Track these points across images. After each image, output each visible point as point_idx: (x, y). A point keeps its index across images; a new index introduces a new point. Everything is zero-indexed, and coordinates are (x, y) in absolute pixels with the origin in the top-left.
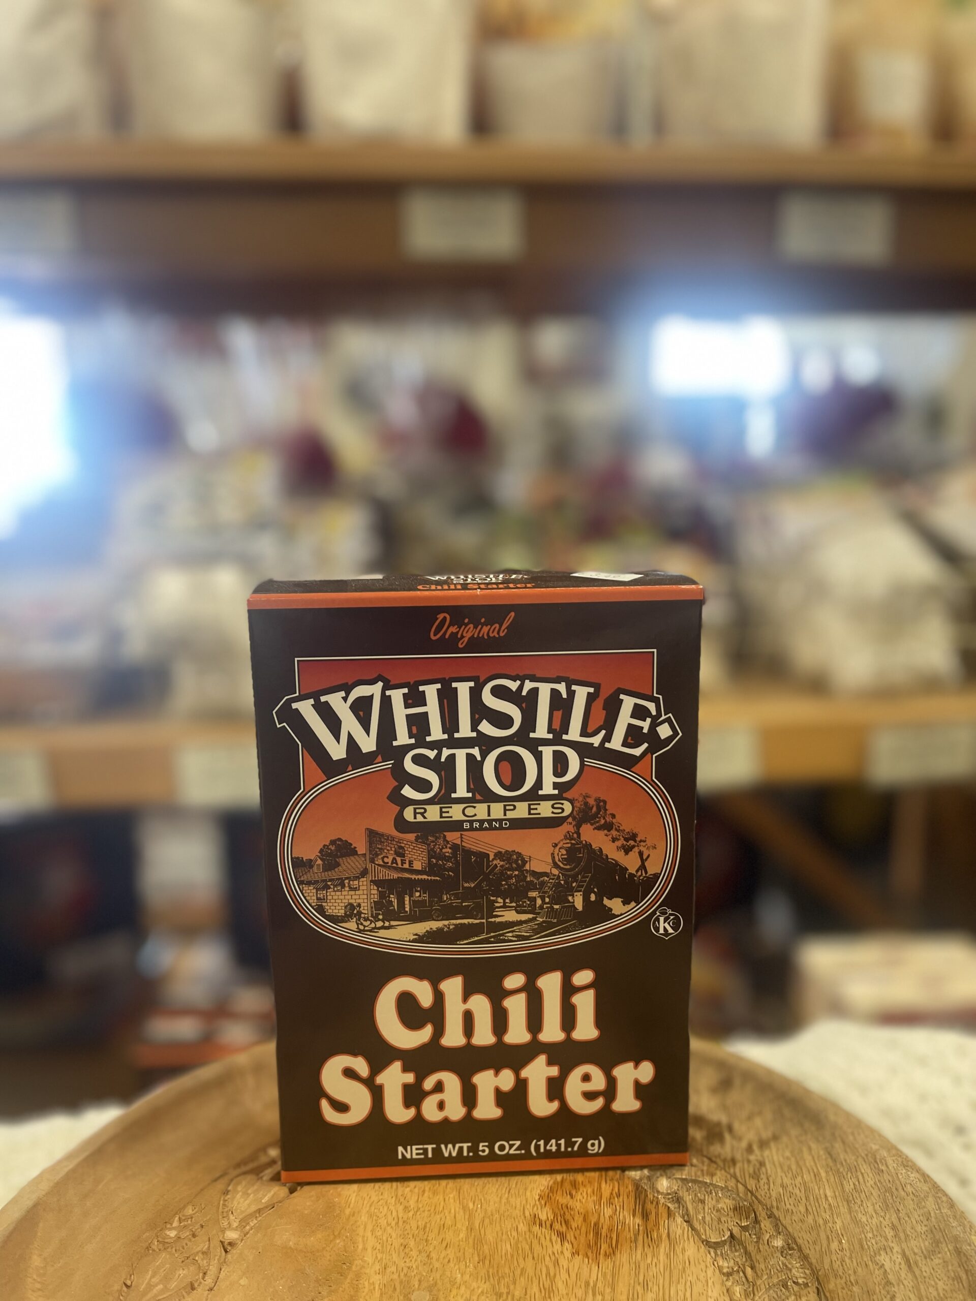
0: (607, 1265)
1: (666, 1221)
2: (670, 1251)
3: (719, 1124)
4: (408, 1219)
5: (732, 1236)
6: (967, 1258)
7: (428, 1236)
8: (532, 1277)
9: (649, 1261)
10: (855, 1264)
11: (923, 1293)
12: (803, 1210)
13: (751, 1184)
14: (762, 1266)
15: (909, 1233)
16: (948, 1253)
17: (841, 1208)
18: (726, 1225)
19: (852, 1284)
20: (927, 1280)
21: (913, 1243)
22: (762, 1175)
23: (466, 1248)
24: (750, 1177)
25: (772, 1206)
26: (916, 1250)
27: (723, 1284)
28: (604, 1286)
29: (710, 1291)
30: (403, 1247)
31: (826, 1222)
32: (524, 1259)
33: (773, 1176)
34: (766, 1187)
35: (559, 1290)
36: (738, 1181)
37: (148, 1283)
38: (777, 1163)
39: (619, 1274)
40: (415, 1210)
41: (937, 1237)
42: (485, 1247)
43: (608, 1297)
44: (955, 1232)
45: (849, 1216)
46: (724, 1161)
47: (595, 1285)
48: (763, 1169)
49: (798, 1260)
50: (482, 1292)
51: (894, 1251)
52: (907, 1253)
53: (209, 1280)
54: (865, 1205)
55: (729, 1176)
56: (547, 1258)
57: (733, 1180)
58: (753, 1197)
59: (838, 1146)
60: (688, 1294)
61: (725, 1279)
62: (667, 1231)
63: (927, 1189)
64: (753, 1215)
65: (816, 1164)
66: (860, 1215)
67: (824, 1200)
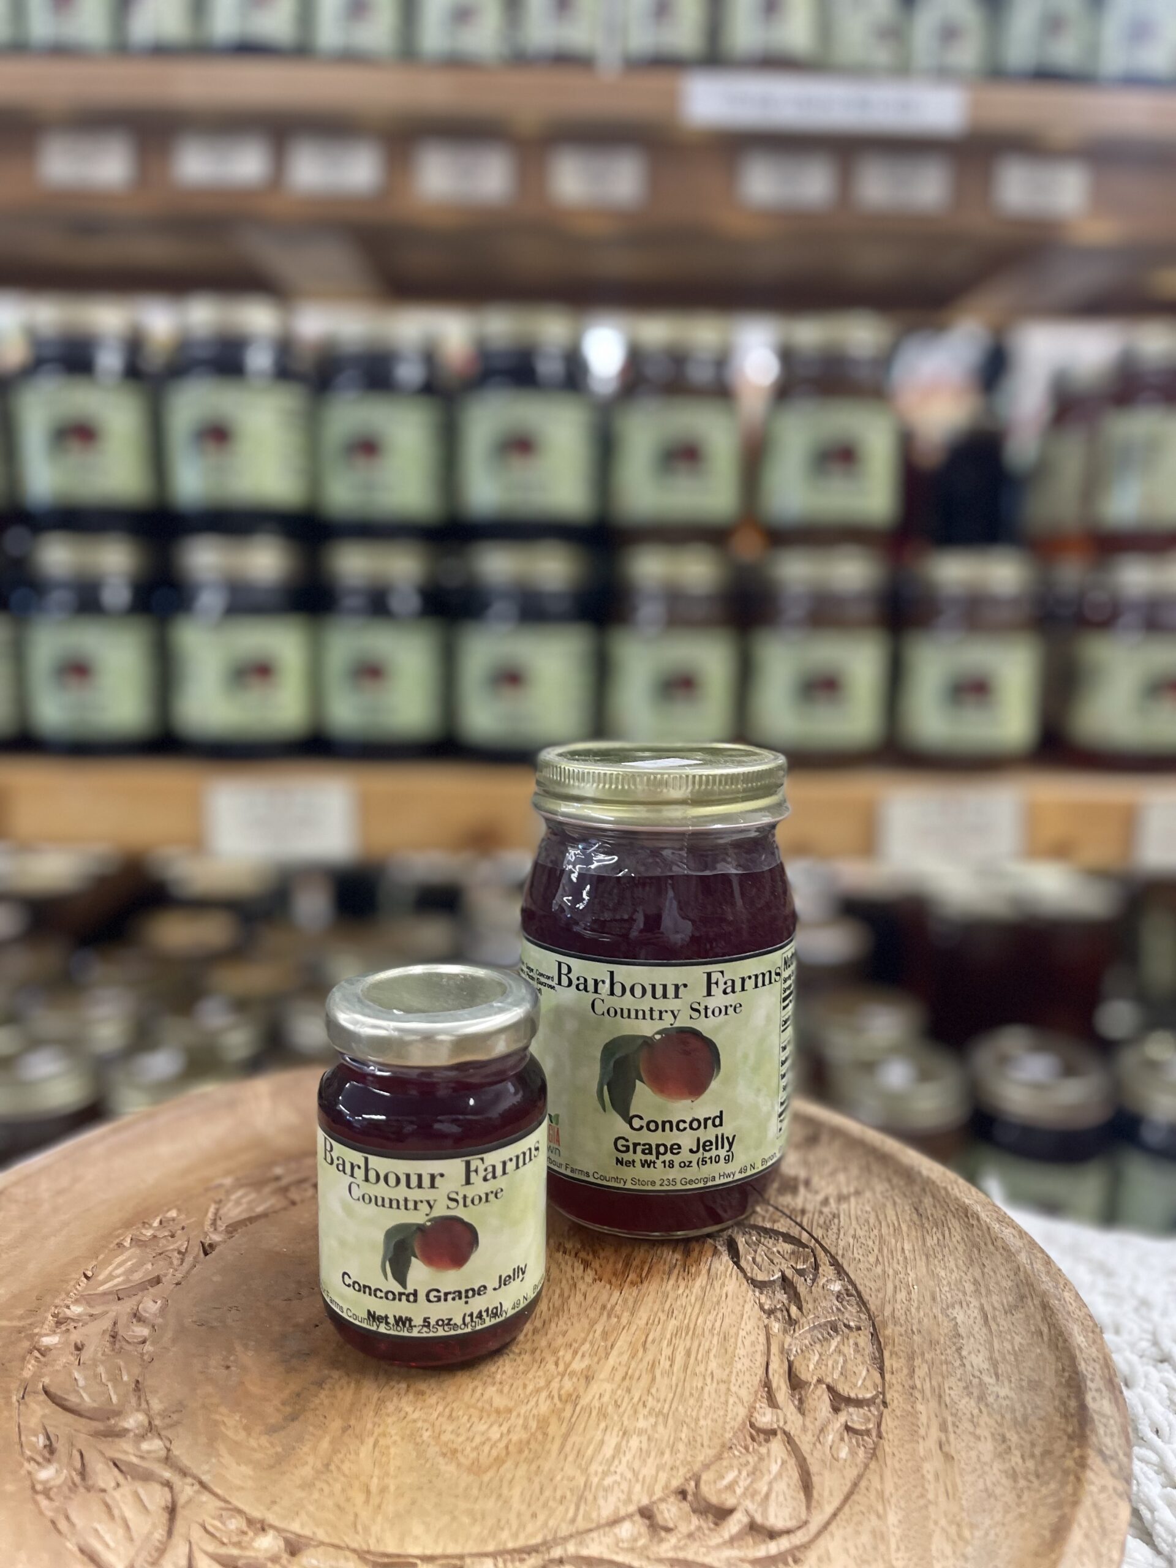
0: (630, 1293)
1: (710, 1259)
2: (707, 1285)
3: (795, 1179)
5: (784, 1278)
6: (1053, 1312)
9: (680, 1291)
10: (922, 1314)
11: (996, 1346)
12: (872, 1259)
13: (818, 1233)
14: (810, 1306)
15: (991, 1288)
16: (1033, 1308)
17: (918, 1261)
18: (778, 1266)
19: (913, 1332)
20: (1003, 1334)
21: (995, 1298)
22: (833, 1226)
24: (819, 1225)
25: (837, 1254)
26: (996, 1305)
27: (759, 1319)
28: (623, 1311)
29: (743, 1323)
31: (896, 1273)
33: (846, 1228)
34: (835, 1236)
36: (804, 1229)
37: (110, 1274)
38: (853, 1217)
39: (641, 1302)
41: (1022, 1291)
43: (624, 1321)
44: (1044, 1287)
45: (924, 1270)
46: (793, 1210)
47: (612, 1308)
48: (836, 1221)
49: (855, 1306)
51: (972, 1305)
52: (987, 1307)
53: (179, 1276)
54: (946, 1259)
55: (793, 1224)
56: (564, 1282)
57: (798, 1228)
58: (817, 1245)
59: (928, 1201)
60: (718, 1324)
61: (765, 1316)
62: (707, 1267)
63: (1021, 1245)
64: (813, 1260)
65: (898, 1218)
66: (938, 1269)
67: (899, 1254)
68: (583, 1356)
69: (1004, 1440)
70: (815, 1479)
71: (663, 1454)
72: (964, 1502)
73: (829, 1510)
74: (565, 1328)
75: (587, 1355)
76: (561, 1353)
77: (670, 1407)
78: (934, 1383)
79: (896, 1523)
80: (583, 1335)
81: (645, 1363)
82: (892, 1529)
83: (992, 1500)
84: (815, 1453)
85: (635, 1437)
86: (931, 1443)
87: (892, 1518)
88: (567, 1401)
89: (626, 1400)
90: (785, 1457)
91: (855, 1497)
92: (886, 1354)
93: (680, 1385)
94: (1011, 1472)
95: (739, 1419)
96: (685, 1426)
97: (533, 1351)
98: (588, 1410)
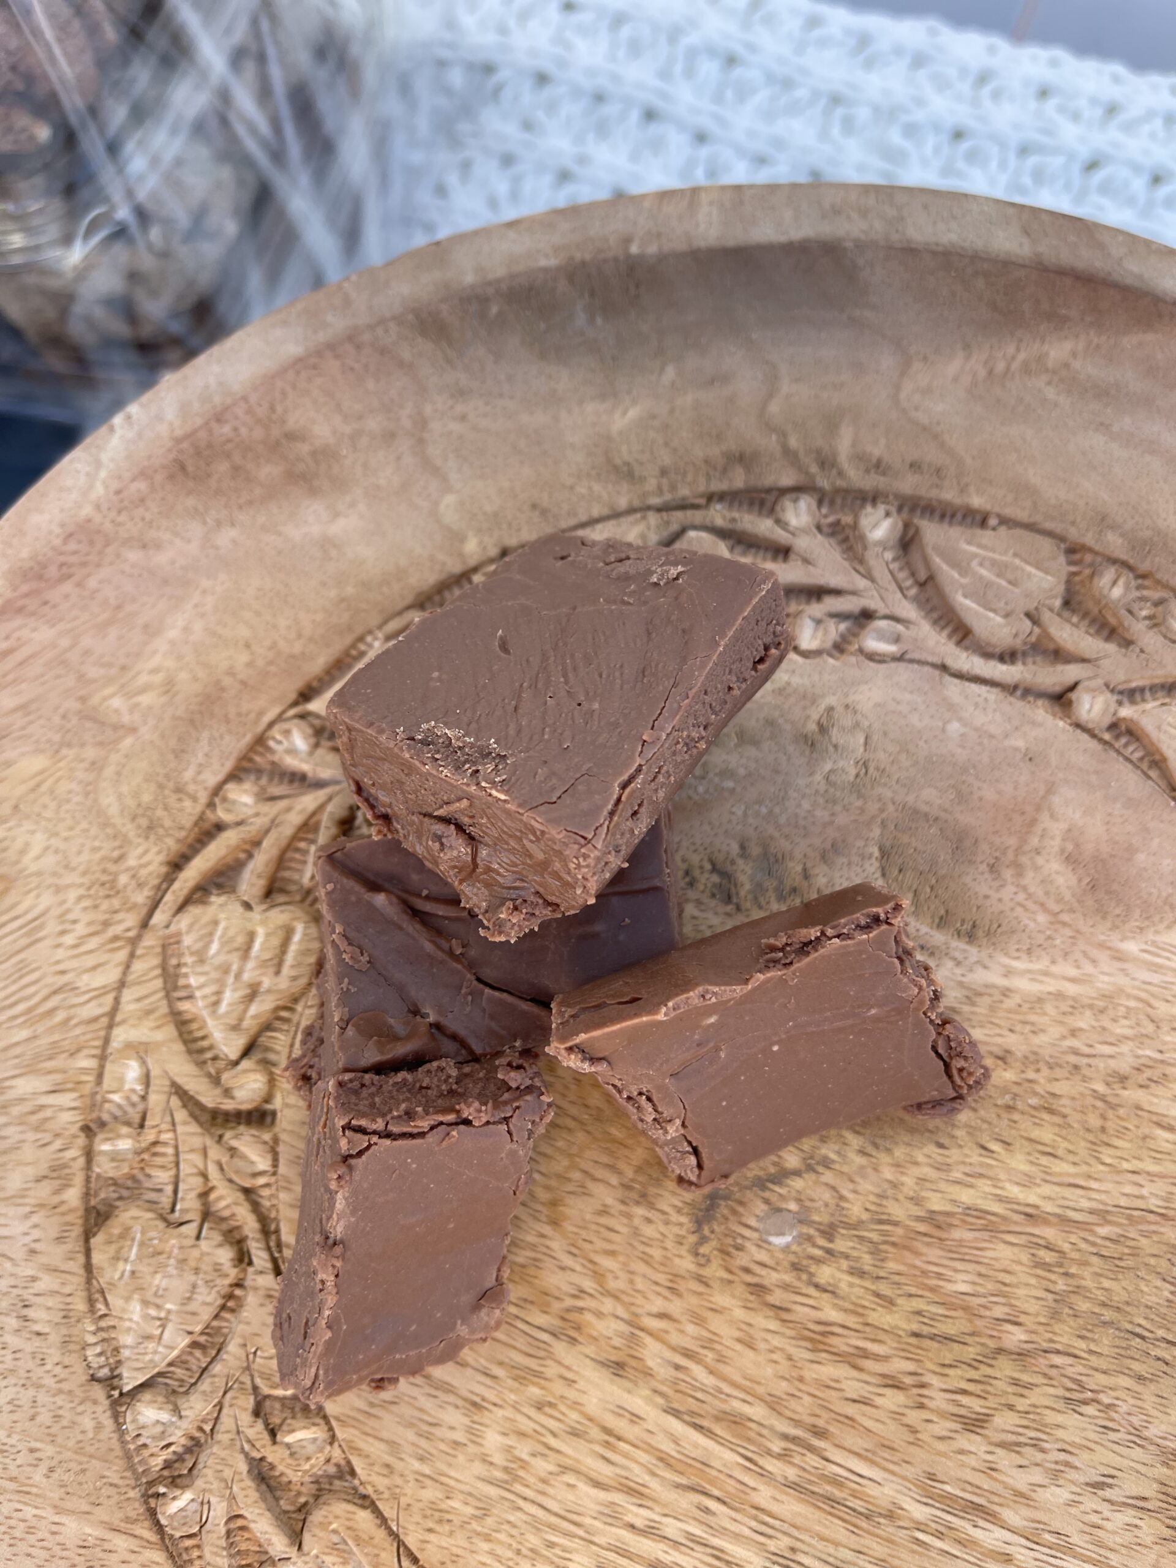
4: (1084, 1076)
7: (1022, 1113)
8: (862, 1315)
23: (971, 1191)
28: (804, 1470)
30: (1001, 1054)
32: (919, 1313)
35: (815, 1366)
39: (830, 1514)
40: (1109, 1099)
42: (969, 1235)
43: (772, 1465)
47: (811, 1449)
50: (842, 1198)
56: (910, 1367)
68: (677, 1367)
71: (421, 1459)
74: (762, 1346)
75: (681, 1376)
76: (690, 1328)
77: (525, 1499)
80: (737, 1378)
81: (646, 1478)
85: (466, 1421)
88: (563, 1319)
89: (552, 1424)
93: (581, 1533)
96: (479, 1513)
97: (700, 1279)
98: (542, 1354)
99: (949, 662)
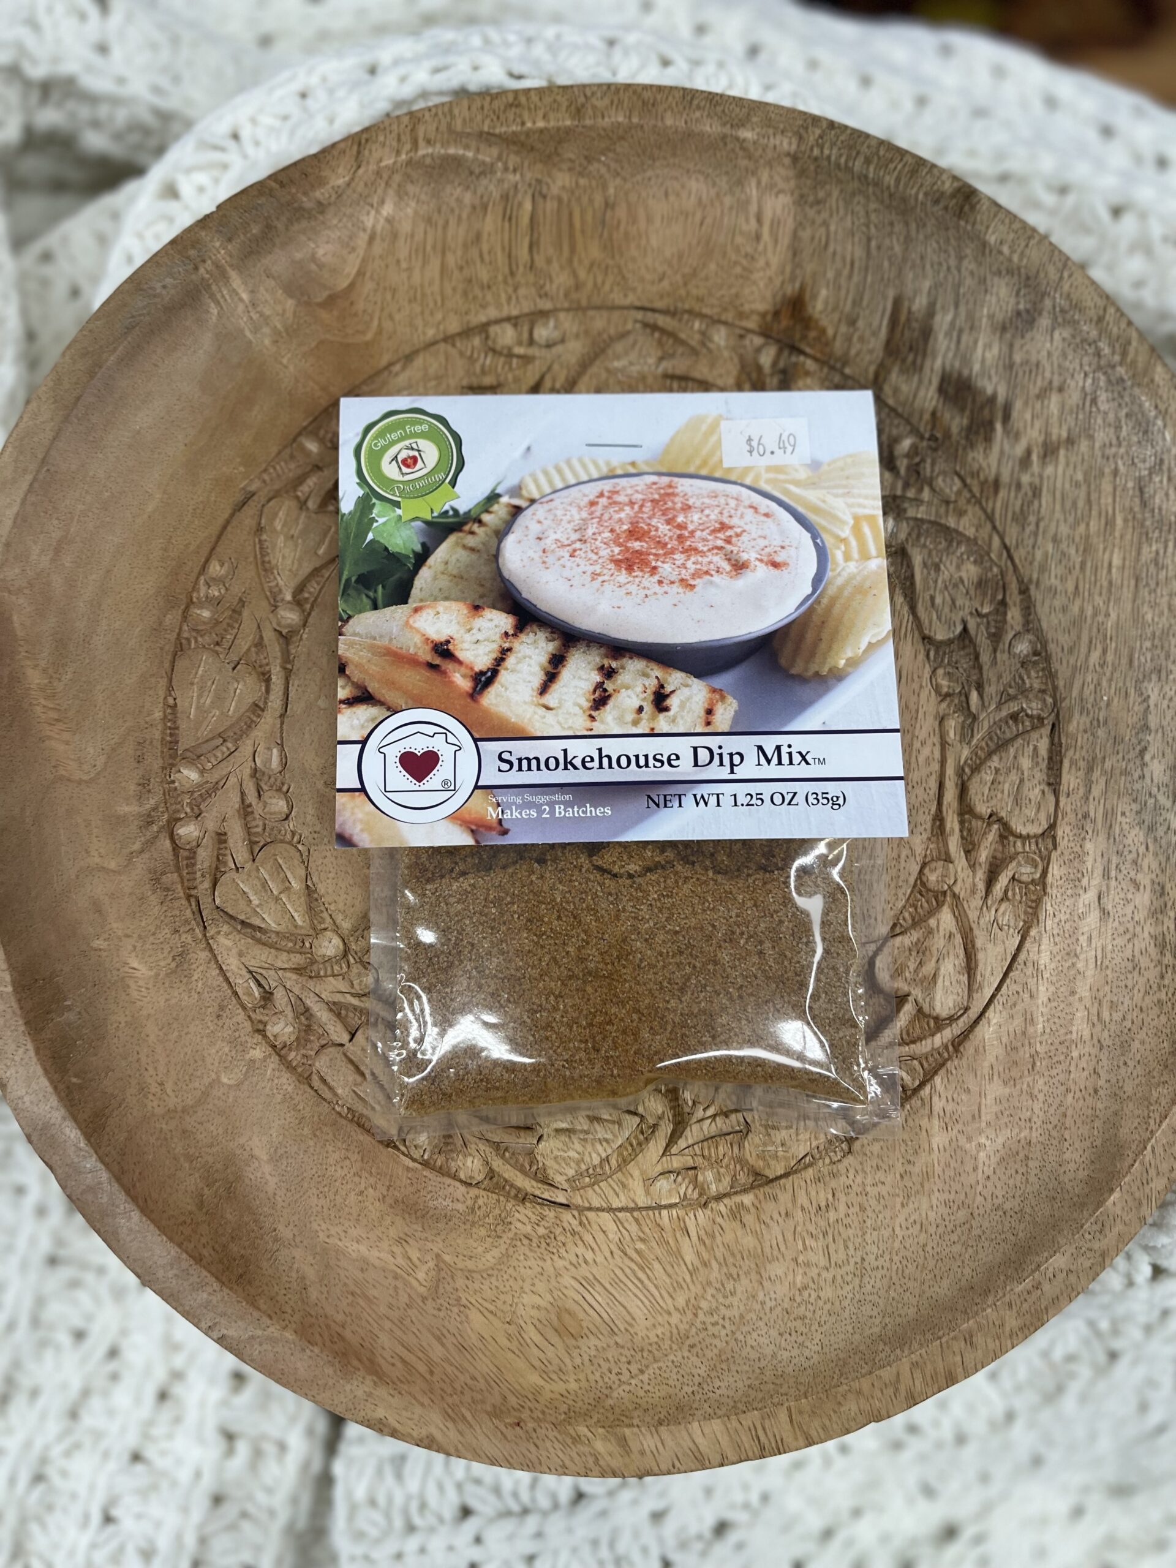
3: (992, 402)
5: (965, 630)
10: (1113, 688)
12: (1071, 587)
13: (1012, 534)
14: (992, 687)
17: (1125, 590)
18: (960, 611)
19: (1099, 725)
22: (1031, 517)
25: (1030, 580)
27: (935, 714)
29: (918, 726)
31: (1095, 612)
33: (1047, 518)
34: (1032, 540)
36: (994, 528)
45: (1130, 607)
46: (983, 484)
48: (1036, 503)
55: (984, 518)
57: (989, 526)
58: (1009, 562)
61: (941, 706)
64: (1000, 597)
65: (1114, 501)
66: (1146, 608)
67: (1105, 572)
69: (1162, 894)
70: (981, 956)
72: (1109, 972)
73: (988, 992)
78: (1109, 807)
79: (1045, 1000)
82: (1041, 1009)
83: (1136, 973)
84: (982, 921)
86: (1091, 896)
87: (1042, 997)
90: (954, 930)
91: (1011, 974)
92: (1066, 764)
94: (1160, 939)
95: (912, 880)
99: (278, 714)
